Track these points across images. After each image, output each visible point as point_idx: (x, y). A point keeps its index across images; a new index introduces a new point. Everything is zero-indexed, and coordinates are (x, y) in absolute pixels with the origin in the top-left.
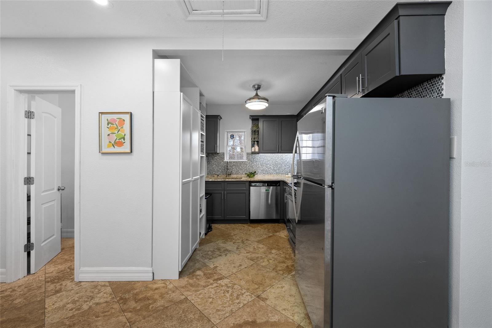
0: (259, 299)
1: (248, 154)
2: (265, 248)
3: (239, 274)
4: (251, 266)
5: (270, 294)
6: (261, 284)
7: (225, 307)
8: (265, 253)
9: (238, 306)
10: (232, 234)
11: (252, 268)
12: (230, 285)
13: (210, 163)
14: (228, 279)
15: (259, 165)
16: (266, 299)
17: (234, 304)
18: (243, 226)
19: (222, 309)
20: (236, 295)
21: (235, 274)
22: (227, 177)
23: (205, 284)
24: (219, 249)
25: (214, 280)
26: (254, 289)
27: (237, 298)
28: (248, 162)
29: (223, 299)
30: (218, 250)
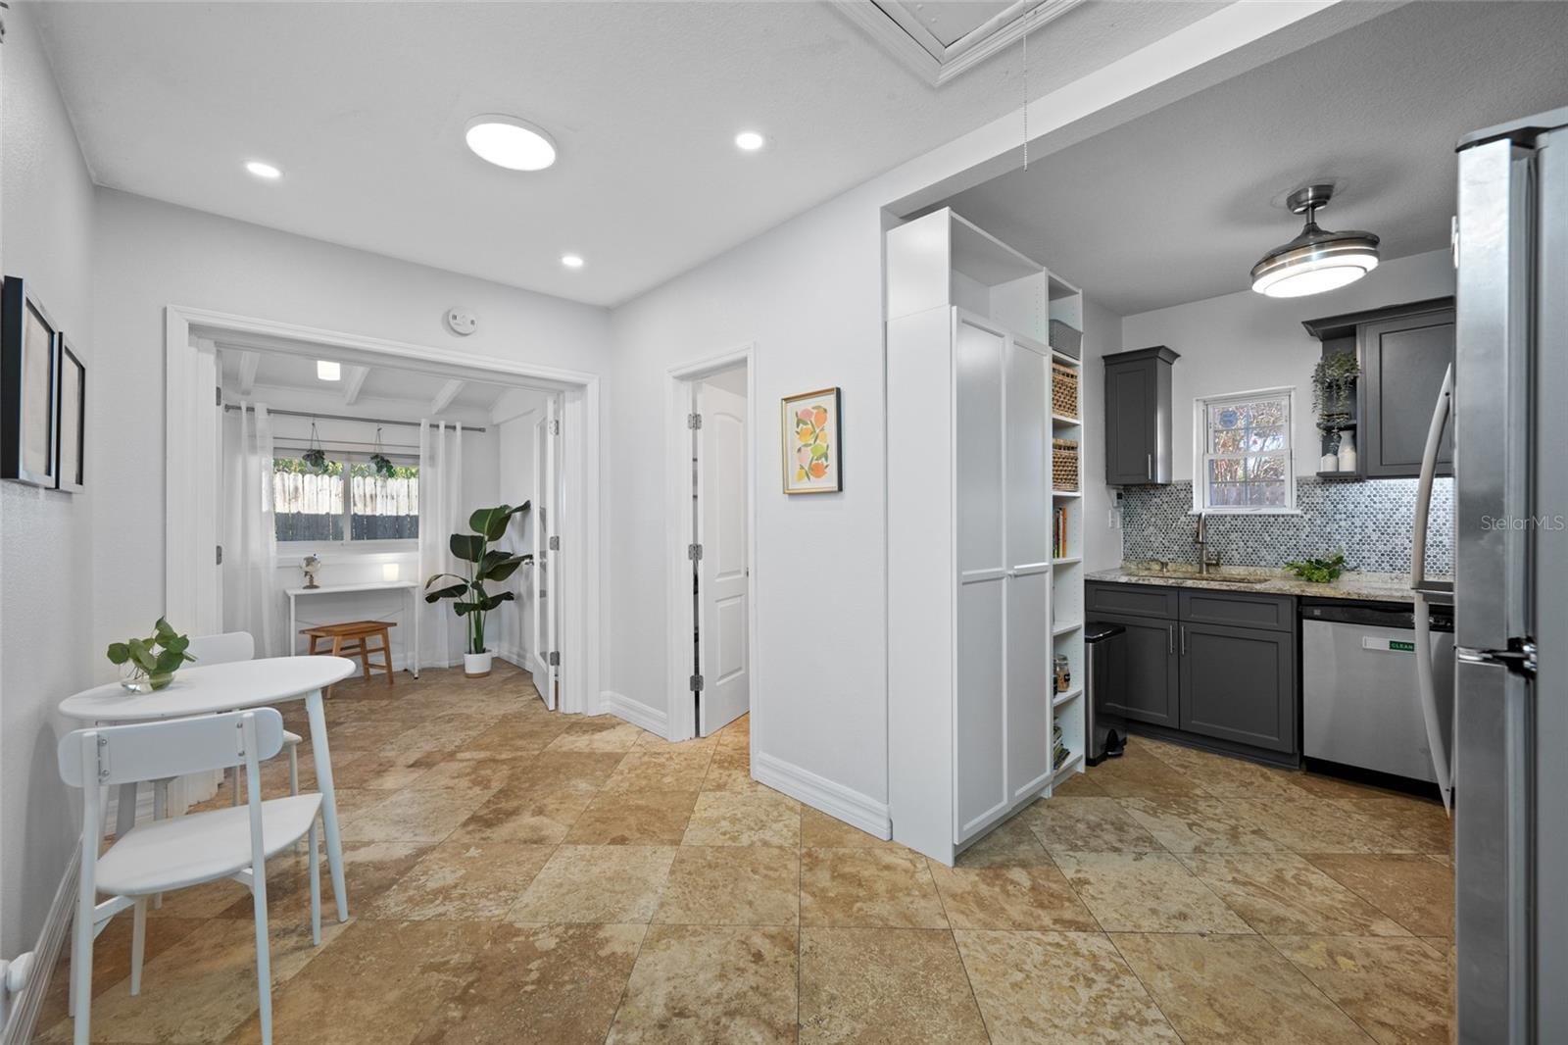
1: (1301, 483)
2: (1340, 897)
3: (1163, 944)
4: (1232, 938)
6: (1247, 1030)
7: (1056, 1027)
8: (1328, 918)
10: (1198, 792)
11: (1232, 947)
12: (1109, 966)
13: (1135, 519)
14: (1107, 942)
15: (1369, 531)
17: (1095, 1038)
18: (1263, 775)
19: (1043, 1025)
20: (1116, 1010)
21: (1143, 937)
22: (1201, 572)
23: (1022, 918)
24: (1120, 828)
25: (1056, 921)
26: (1201, 1031)
27: (1116, 1024)
28: (1307, 517)
29: (1062, 997)
30: (1116, 829)
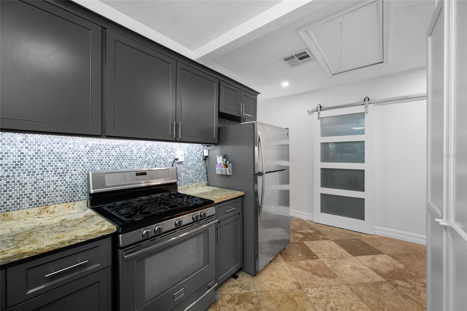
0: (301, 286)
5: (288, 285)
7: (336, 294)
9: (323, 289)
16: (294, 283)
17: (326, 292)
19: (340, 294)
20: (323, 300)
26: (301, 297)
